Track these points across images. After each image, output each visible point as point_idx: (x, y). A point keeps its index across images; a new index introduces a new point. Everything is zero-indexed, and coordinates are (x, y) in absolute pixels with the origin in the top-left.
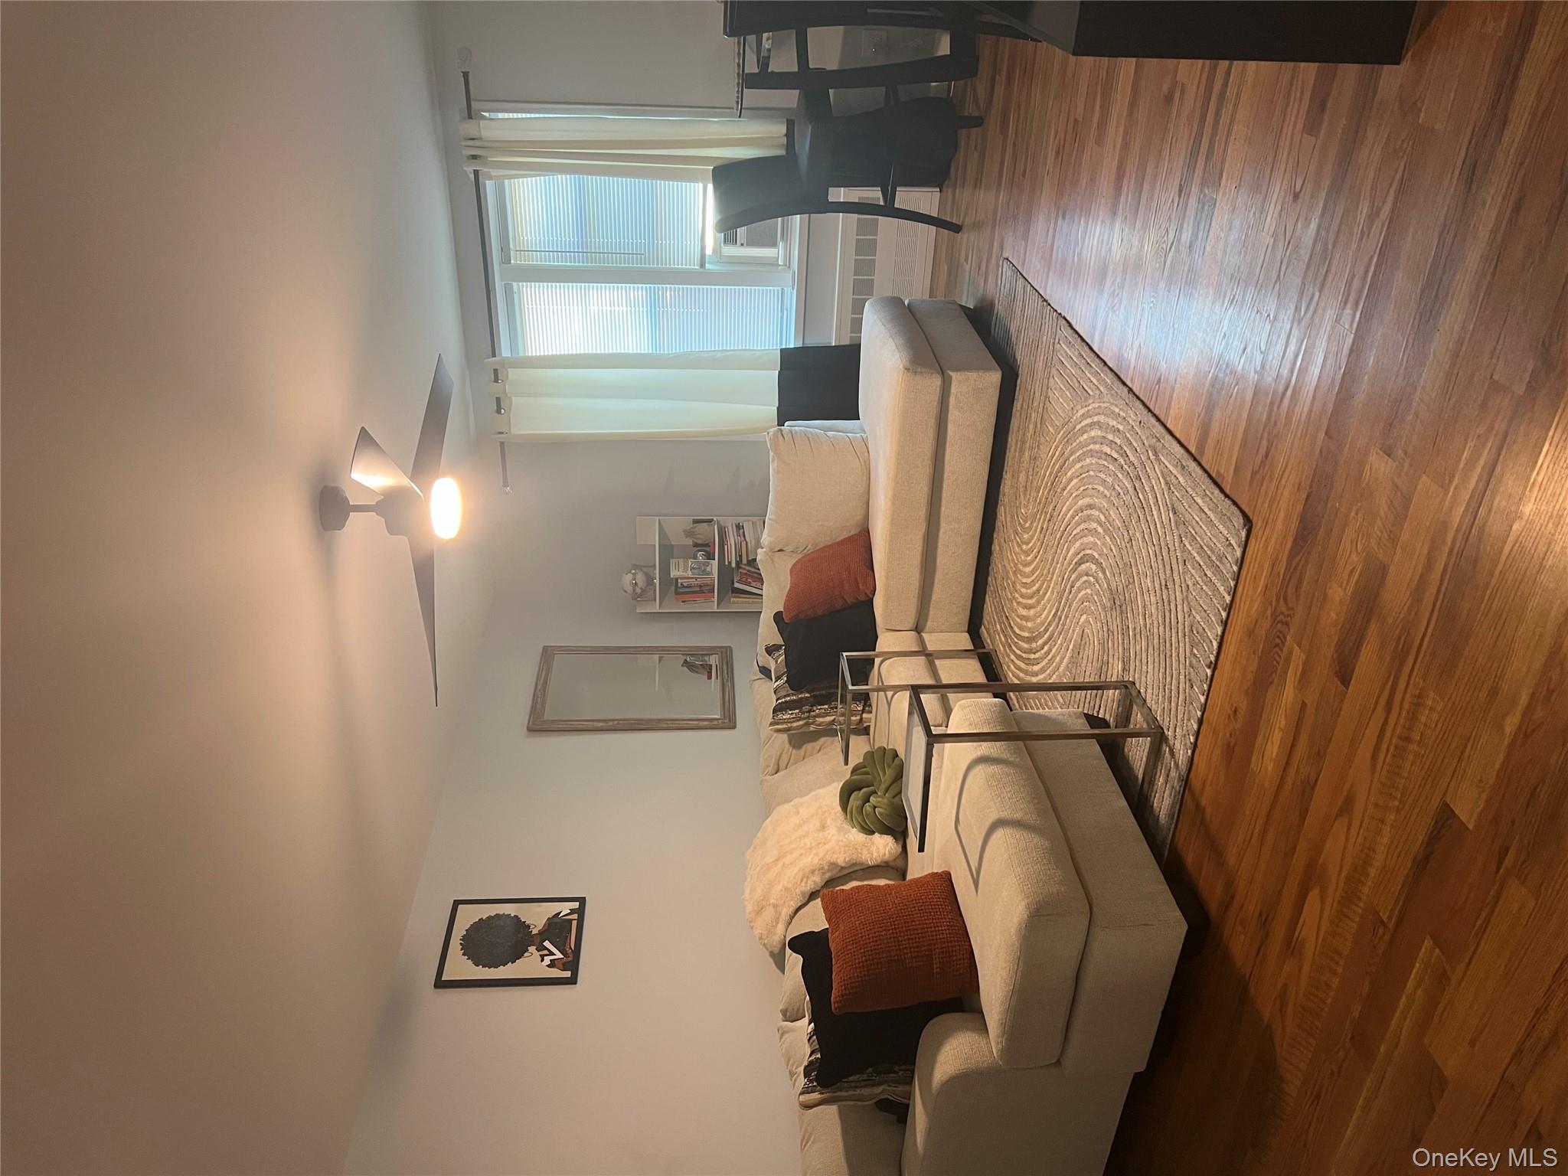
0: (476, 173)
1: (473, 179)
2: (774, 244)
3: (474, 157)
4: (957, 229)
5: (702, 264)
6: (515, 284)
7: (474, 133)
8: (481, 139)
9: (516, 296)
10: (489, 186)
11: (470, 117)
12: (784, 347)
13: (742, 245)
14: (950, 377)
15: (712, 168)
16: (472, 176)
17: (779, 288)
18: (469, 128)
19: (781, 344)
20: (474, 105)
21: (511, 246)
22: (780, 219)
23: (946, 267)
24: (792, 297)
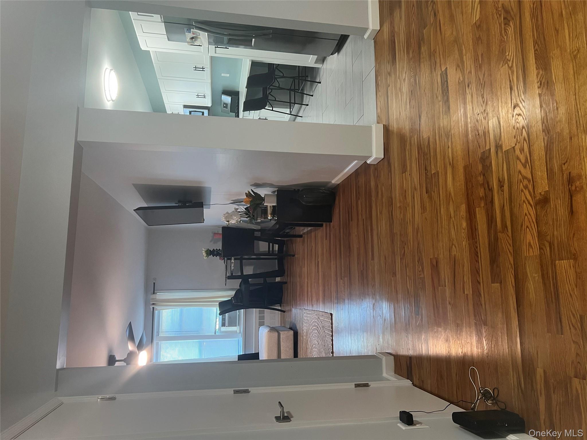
0: (153, 308)
1: (152, 311)
2: (236, 326)
3: (153, 304)
4: (284, 312)
5: (215, 333)
6: (159, 342)
7: (154, 298)
8: (156, 299)
9: (159, 346)
10: (156, 312)
11: (154, 293)
12: (239, 354)
13: (227, 326)
14: (280, 333)
15: (218, 303)
16: (152, 310)
17: (238, 339)
18: (153, 296)
19: (238, 354)
20: (155, 291)
21: (160, 331)
22: (238, 311)
23: (283, 321)
24: (241, 339)
